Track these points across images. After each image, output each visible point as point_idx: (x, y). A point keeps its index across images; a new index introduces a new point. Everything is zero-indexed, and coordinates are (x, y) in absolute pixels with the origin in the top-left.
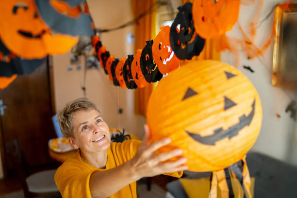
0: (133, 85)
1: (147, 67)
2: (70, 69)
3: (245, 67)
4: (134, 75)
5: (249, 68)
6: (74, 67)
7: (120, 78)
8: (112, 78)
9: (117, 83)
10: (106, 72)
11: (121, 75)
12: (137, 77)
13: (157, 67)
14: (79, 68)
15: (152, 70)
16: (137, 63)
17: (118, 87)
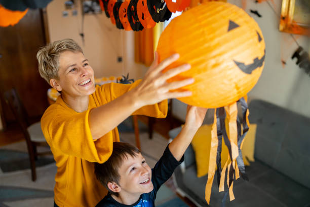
0: (138, 26)
1: (154, 7)
2: (65, 15)
3: (252, 12)
4: (140, 16)
5: (256, 13)
6: (69, 12)
7: (124, 20)
8: (114, 21)
9: (120, 26)
10: (108, 15)
11: (125, 16)
12: (143, 18)
13: (166, 5)
14: (75, 14)
15: (160, 9)
16: (143, 2)
17: (122, 30)
